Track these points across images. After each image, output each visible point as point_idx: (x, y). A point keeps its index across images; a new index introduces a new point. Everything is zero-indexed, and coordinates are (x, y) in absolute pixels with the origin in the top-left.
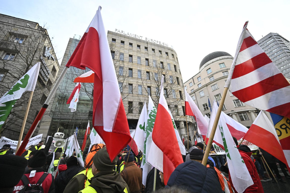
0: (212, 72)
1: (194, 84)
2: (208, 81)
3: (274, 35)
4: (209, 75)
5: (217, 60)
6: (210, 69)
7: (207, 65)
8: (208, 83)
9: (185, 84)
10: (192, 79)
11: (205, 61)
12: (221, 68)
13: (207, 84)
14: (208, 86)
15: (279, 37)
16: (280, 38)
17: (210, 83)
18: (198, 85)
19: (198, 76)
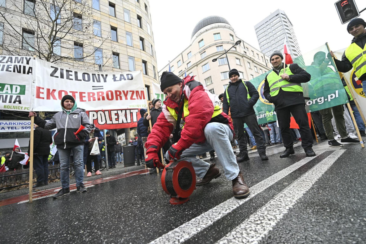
0: (204, 45)
1: (183, 63)
2: (199, 58)
3: (281, 14)
4: (201, 49)
5: (212, 28)
6: (203, 41)
7: (200, 35)
8: (199, 62)
9: (172, 63)
10: (181, 55)
11: (197, 28)
12: (215, 41)
13: (197, 62)
14: (199, 66)
15: (284, 17)
16: (285, 19)
17: (201, 61)
18: (187, 64)
19: (188, 51)
